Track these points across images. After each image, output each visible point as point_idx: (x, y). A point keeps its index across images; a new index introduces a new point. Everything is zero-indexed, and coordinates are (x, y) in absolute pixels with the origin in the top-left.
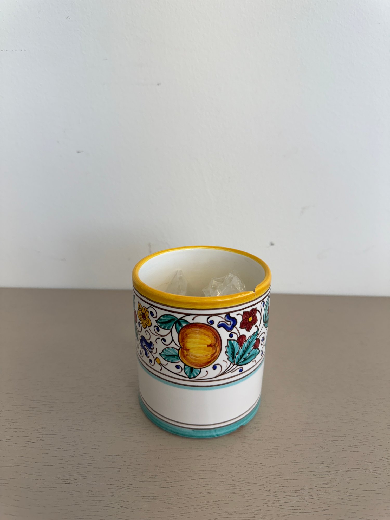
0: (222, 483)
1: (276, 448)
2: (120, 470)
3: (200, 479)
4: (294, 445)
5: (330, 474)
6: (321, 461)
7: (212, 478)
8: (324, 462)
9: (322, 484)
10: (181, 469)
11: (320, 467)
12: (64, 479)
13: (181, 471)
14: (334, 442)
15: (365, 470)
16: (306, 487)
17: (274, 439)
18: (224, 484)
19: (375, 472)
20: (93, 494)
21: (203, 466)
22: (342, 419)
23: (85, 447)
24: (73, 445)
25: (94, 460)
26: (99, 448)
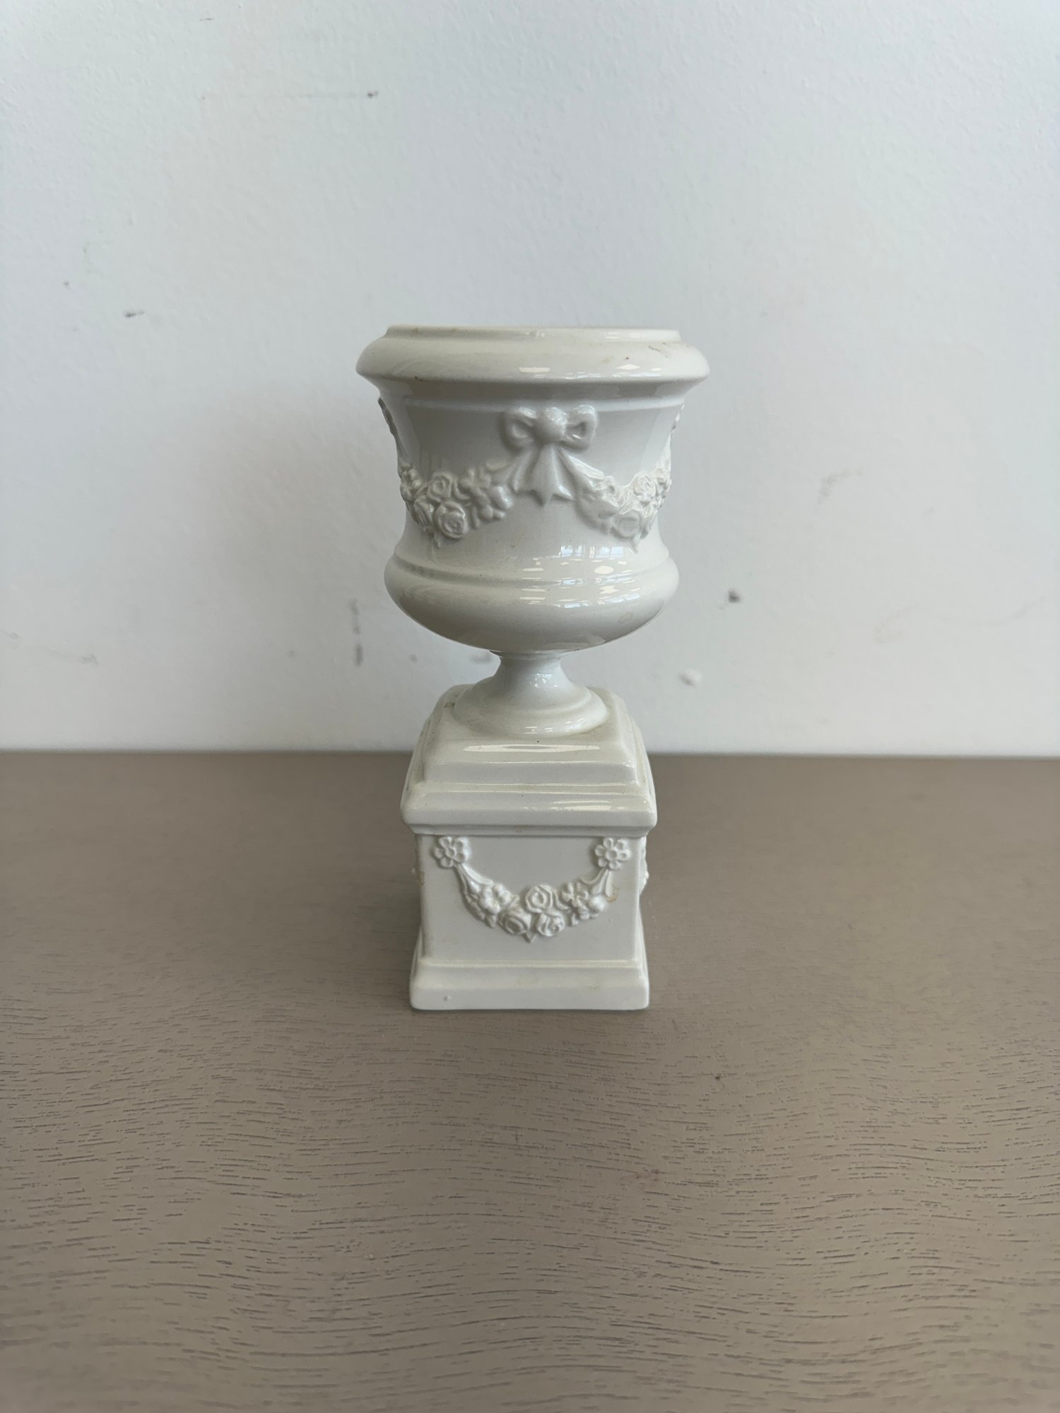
0: (574, 1333)
1: (765, 1208)
2: (206, 1294)
3: (495, 1322)
4: (830, 1199)
5: (962, 1293)
6: (927, 1250)
7: (539, 1317)
8: (937, 1255)
9: (938, 1329)
10: (425, 1287)
11: (924, 1270)
13: (430, 1292)
14: (970, 1184)
16: (882, 1341)
17: (757, 1179)
18: (580, 1336)
21: (506, 1276)
22: (991, 1112)
23: (91, 1215)
24: (49, 1209)
25: (117, 1258)
26: (140, 1219)
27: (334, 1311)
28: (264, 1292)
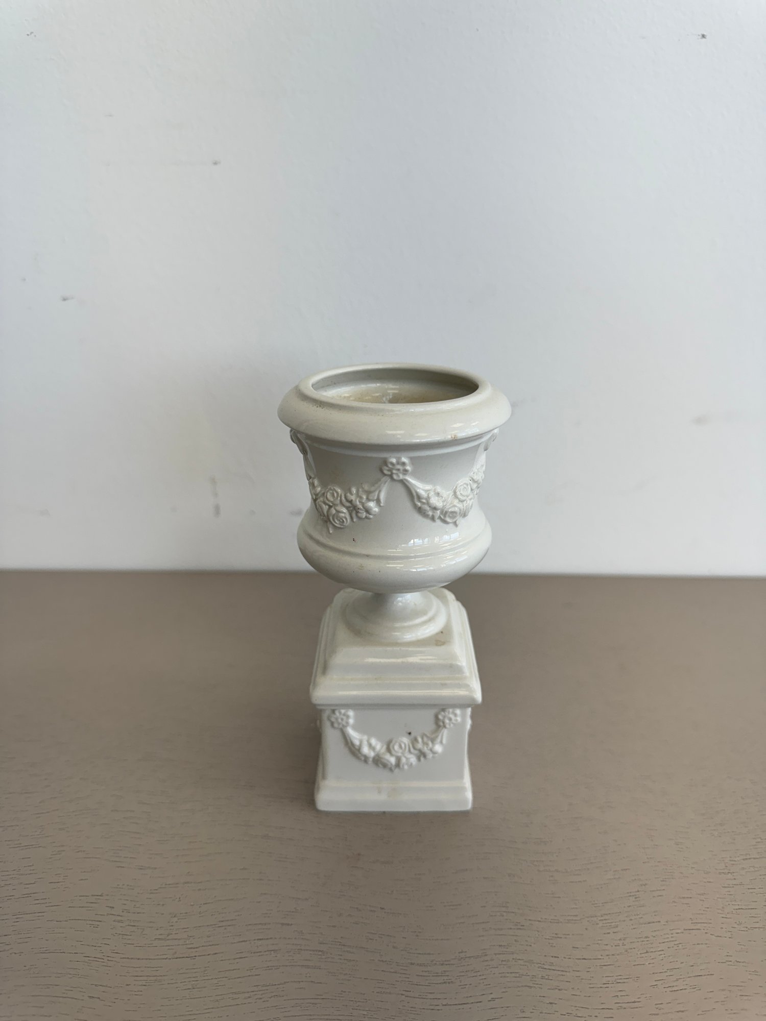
0: (299, 947)
1: (417, 876)
2: (98, 925)
3: (256, 941)
4: (455, 872)
5: (517, 927)
6: (503, 902)
7: (280, 938)
8: (508, 905)
9: (498, 947)
10: (220, 921)
11: (499, 913)
13: (221, 924)
14: (536, 863)
15: (588, 919)
16: (465, 953)
18: (301, 949)
19: (608, 921)
20: (38, 973)
21: (266, 915)
23: (37, 880)
24: (14, 876)
25: (50, 905)
26: (64, 882)
27: (168, 936)
28: (132, 924)
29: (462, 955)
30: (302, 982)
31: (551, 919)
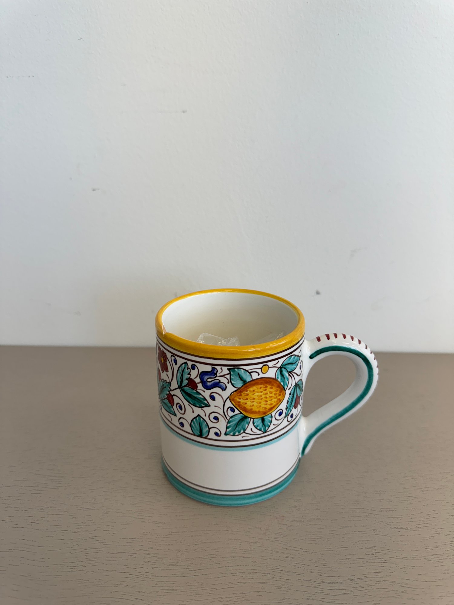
0: (255, 571)
1: (319, 530)
2: (135, 556)
3: (229, 567)
4: (341, 527)
5: (382, 561)
6: (372, 546)
7: (243, 566)
8: (375, 548)
9: (373, 573)
10: (206, 555)
11: (371, 553)
12: (71, 566)
13: (207, 557)
14: (389, 523)
15: (425, 557)
16: (354, 577)
17: (317, 520)
18: (257, 573)
19: (437, 559)
20: (104, 584)
21: (233, 552)
22: (399, 497)
24: (82, 526)
26: (112, 530)
28: (154, 556)
29: (352, 578)
30: (260, 592)
31: (403, 557)
